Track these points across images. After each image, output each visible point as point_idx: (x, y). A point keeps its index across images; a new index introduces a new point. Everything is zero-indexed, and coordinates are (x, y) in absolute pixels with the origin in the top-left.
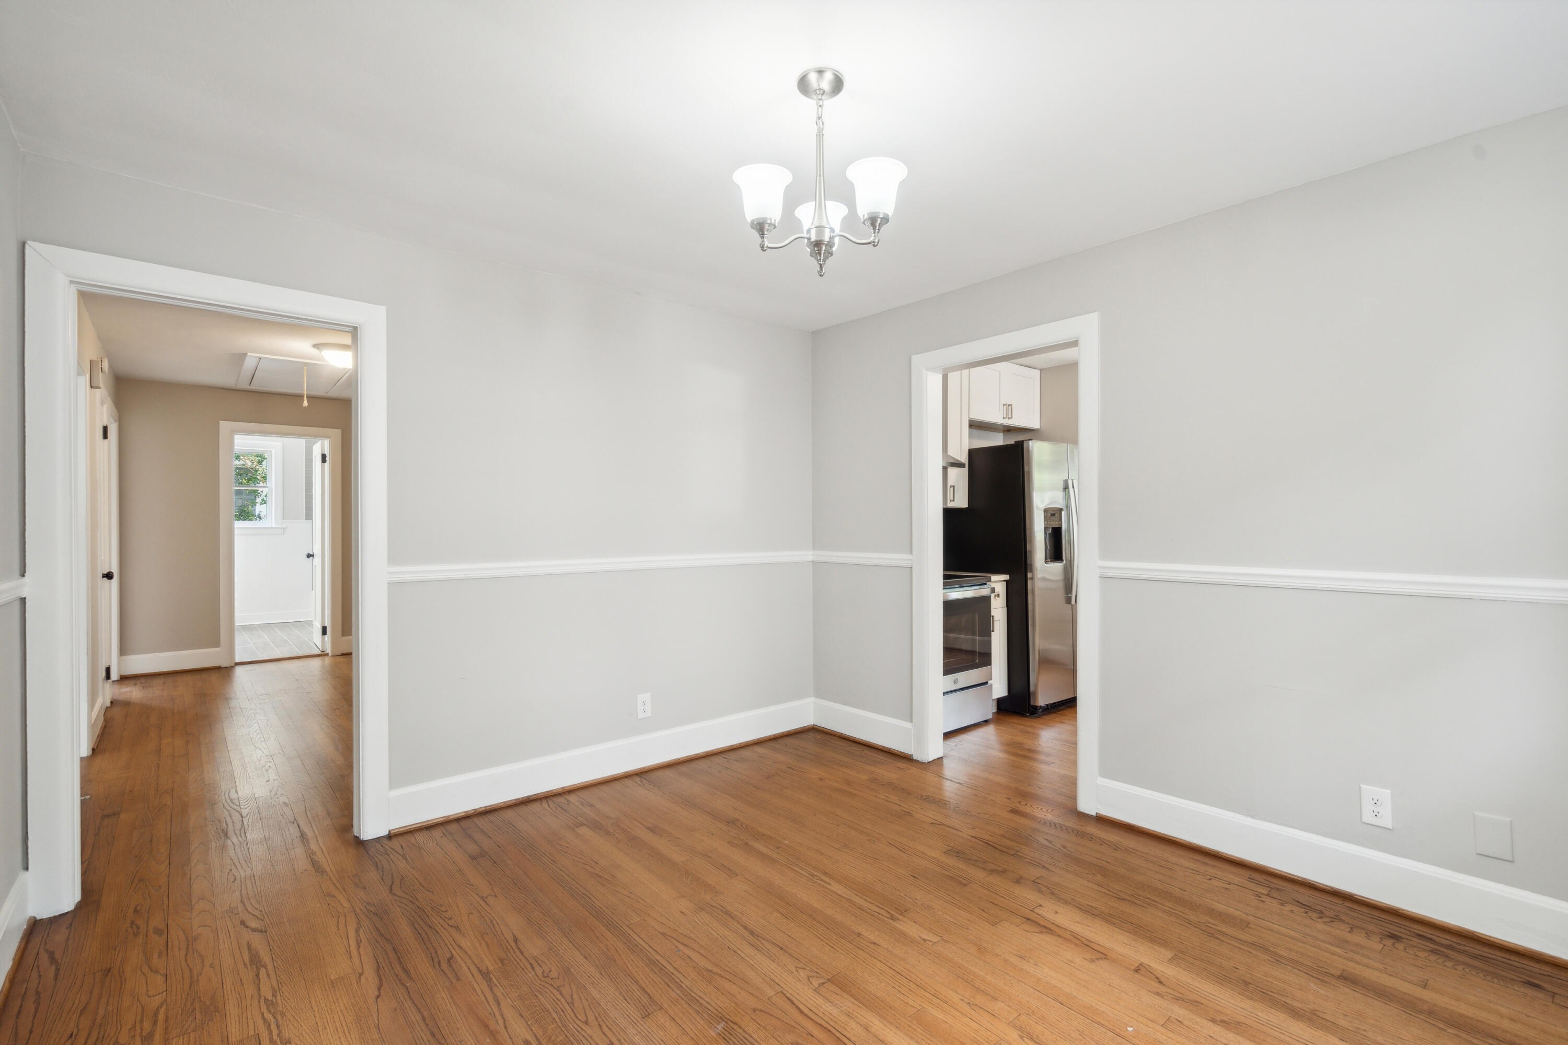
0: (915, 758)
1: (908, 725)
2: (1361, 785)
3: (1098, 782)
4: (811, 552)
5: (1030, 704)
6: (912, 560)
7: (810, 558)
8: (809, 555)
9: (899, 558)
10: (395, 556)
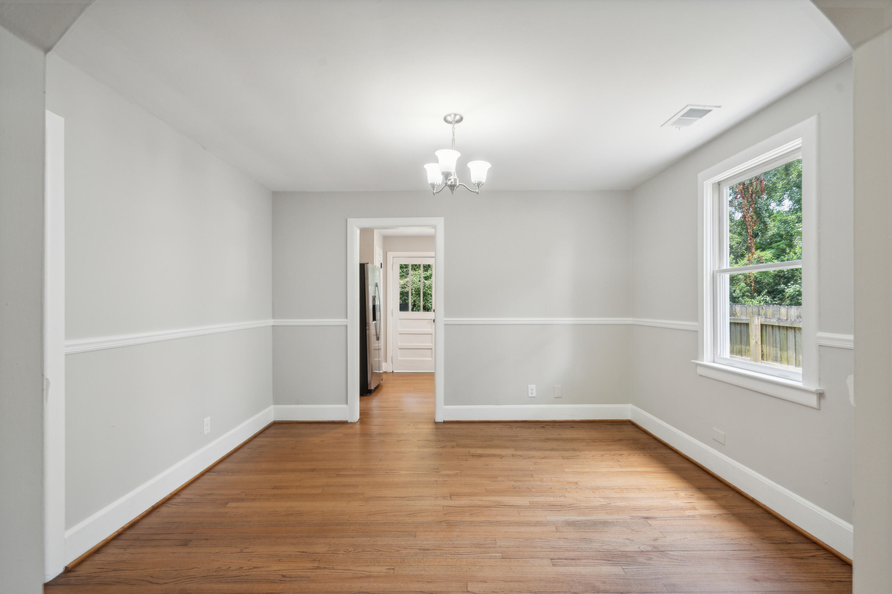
0: (349, 421)
1: (345, 406)
2: (529, 385)
3: (444, 408)
4: (272, 320)
5: (368, 389)
6: (347, 322)
7: (272, 324)
8: (271, 322)
9: (341, 321)
10: (70, 333)
